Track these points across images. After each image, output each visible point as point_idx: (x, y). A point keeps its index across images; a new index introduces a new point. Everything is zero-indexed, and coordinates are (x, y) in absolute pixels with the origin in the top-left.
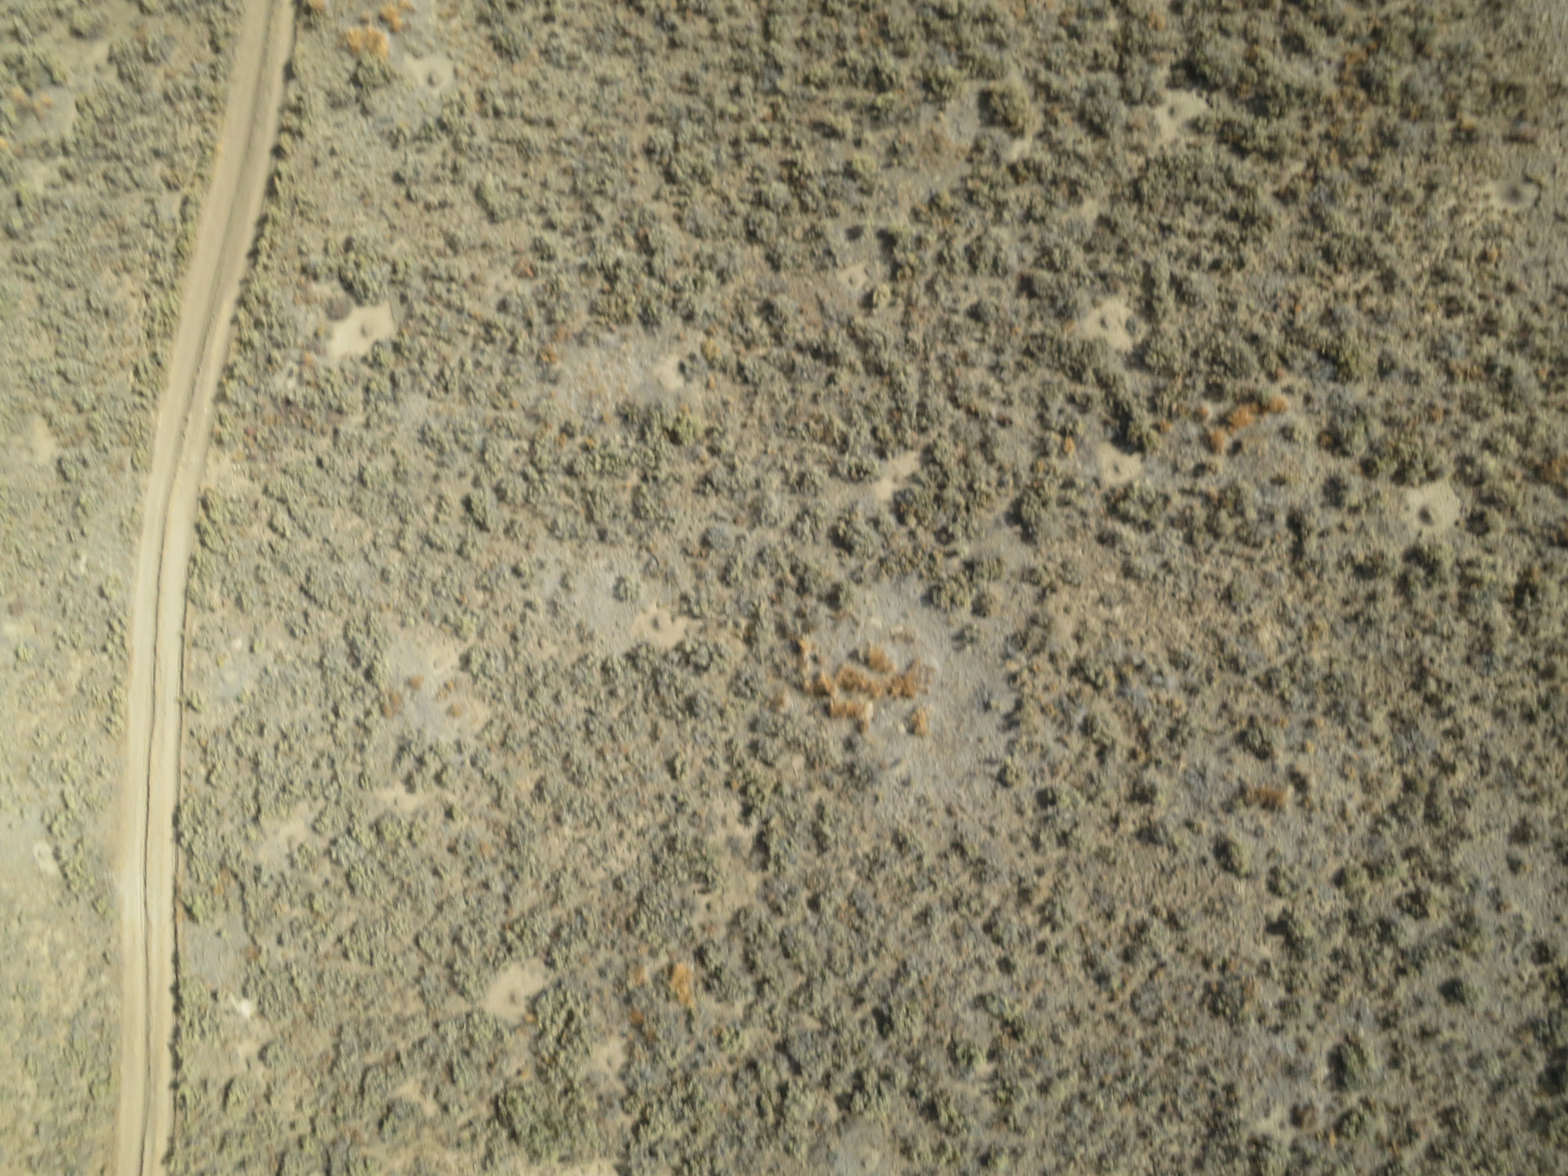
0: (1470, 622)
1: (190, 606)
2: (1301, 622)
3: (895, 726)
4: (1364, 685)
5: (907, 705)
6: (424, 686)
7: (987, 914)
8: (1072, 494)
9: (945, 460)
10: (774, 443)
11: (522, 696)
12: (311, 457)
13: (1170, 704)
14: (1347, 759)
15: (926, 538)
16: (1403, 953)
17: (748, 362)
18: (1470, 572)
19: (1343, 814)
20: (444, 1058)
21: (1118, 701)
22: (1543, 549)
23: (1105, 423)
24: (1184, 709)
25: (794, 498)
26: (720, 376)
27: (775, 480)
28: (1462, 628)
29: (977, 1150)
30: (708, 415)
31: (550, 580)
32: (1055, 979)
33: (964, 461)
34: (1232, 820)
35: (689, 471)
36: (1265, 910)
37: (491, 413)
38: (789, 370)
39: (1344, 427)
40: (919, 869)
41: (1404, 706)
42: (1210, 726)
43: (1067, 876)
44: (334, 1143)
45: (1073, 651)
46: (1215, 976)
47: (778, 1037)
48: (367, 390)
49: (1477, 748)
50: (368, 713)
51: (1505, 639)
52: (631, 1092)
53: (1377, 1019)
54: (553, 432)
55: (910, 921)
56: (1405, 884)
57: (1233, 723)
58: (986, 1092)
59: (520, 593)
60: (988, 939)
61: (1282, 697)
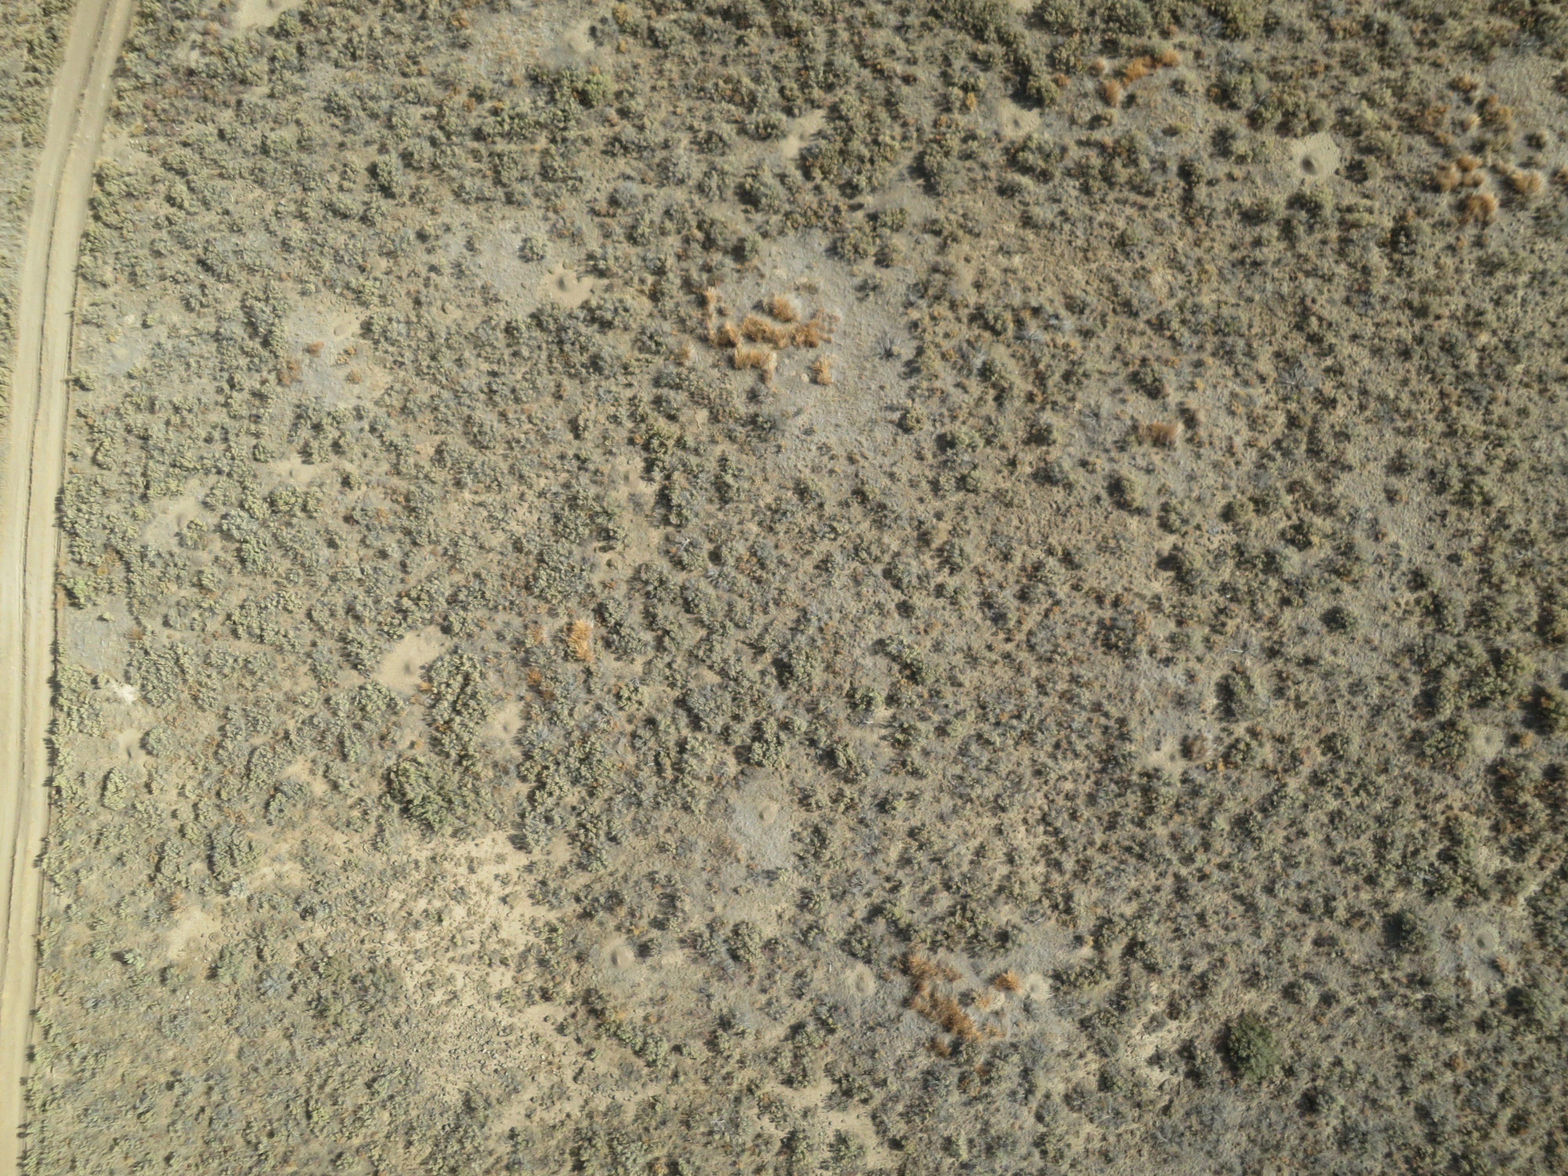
0: (1350, 265)
1: (82, 284)
2: (1190, 266)
3: (798, 375)
4: (1250, 326)
5: (811, 354)
6: (323, 352)
7: (887, 558)
8: (974, 145)
9: (851, 115)
10: (683, 106)
11: (425, 362)
12: (211, 128)
13: (1066, 346)
14: (1234, 395)
15: (832, 194)
16: (1287, 583)
17: (659, 25)
18: (1349, 217)
19: (1230, 451)
20: (336, 731)
21: (1017, 347)
22: (1417, 194)
23: (1006, 80)
24: (1080, 352)
25: (701, 157)
26: (631, 40)
27: (685, 139)
28: (1342, 269)
29: (875, 796)
30: (618, 78)
31: (455, 244)
32: (954, 621)
33: (870, 116)
34: (1125, 458)
35: (598, 132)
36: (1157, 545)
37: (399, 80)
38: (700, 33)
39: (1232, 78)
40: (820, 517)
41: (1288, 345)
42: (1104, 368)
43: (965, 518)
44: (218, 827)
45: (973, 299)
46: (1107, 613)
47: (677, 693)
48: (273, 59)
49: (1355, 383)
50: (264, 382)
51: (1382, 279)
52: (528, 756)
53: (1263, 649)
54: (462, 98)
55: (811, 570)
56: (1289, 517)
57: (1126, 364)
58: (884, 738)
59: (426, 258)
60: (887, 584)
61: (1172, 338)
